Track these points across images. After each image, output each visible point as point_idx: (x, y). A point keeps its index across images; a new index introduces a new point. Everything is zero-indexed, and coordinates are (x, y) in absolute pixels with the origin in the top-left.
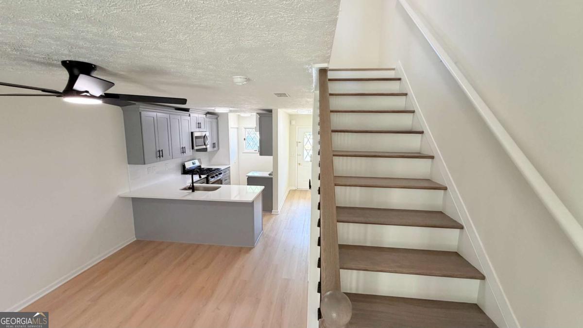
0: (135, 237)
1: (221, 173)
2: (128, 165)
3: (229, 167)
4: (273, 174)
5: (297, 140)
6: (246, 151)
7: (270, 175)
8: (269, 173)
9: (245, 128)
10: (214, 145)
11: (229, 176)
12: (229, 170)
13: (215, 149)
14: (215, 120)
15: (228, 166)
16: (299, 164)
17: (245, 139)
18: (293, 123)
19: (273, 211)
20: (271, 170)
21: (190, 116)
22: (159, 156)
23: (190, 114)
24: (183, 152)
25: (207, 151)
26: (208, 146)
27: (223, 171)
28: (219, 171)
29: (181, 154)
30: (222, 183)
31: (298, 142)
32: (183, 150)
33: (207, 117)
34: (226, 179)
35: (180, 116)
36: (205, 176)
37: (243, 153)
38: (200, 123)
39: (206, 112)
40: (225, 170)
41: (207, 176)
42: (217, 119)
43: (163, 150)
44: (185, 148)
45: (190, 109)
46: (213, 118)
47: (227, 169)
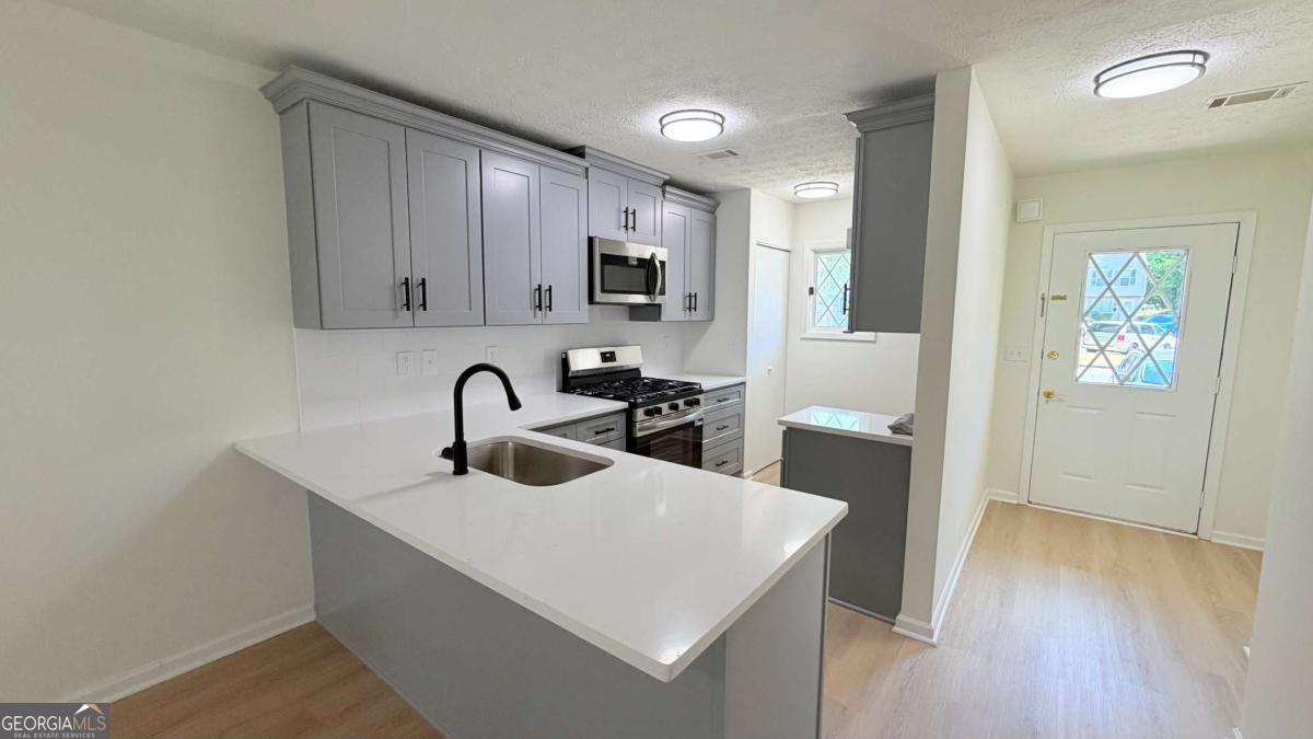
1: (697, 402)
2: (295, 330)
3: (744, 383)
4: (914, 428)
5: (1043, 290)
6: (812, 332)
8: (892, 420)
9: (816, 252)
10: (691, 302)
11: (740, 417)
12: (741, 395)
13: (699, 315)
14: (705, 216)
15: (739, 380)
16: (1048, 395)
17: (811, 291)
18: (1031, 210)
21: (587, 177)
22: (408, 305)
23: (587, 169)
24: (540, 307)
25: (663, 318)
26: (659, 300)
27: (710, 395)
28: (690, 394)
29: (532, 312)
30: (701, 438)
31: (1046, 296)
32: (542, 299)
33: (666, 195)
34: (724, 427)
35: (537, 167)
36: (623, 405)
37: (803, 339)
38: (631, 211)
39: (662, 176)
40: (721, 392)
41: (630, 403)
42: (713, 213)
43: (427, 282)
44: (550, 289)
45: (587, 150)
46: (696, 208)
47: (728, 390)
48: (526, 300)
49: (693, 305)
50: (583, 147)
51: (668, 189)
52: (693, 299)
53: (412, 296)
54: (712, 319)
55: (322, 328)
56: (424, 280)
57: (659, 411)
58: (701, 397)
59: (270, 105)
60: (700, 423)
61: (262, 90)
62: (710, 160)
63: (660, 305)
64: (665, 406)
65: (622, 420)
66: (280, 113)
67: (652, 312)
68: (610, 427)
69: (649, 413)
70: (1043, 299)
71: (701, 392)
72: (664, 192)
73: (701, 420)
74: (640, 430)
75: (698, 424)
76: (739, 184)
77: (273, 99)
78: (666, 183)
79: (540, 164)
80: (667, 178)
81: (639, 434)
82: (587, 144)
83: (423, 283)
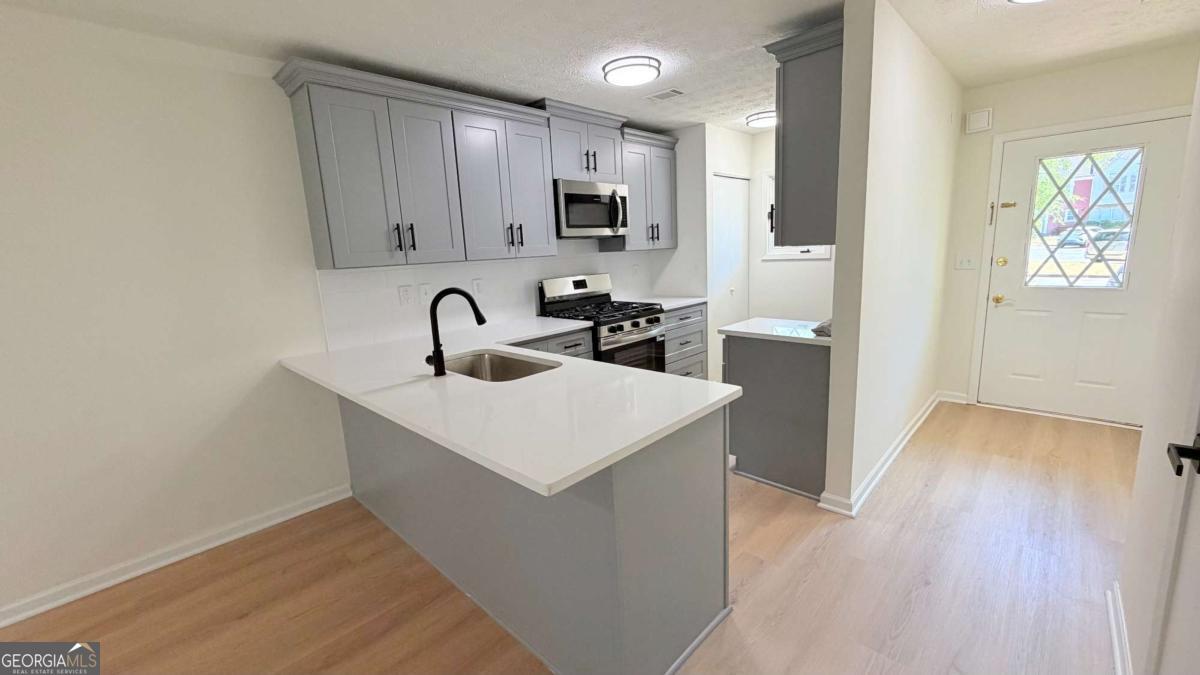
0: (347, 485)
1: (657, 320)
2: (317, 272)
3: (705, 303)
4: (832, 332)
5: (992, 198)
6: (772, 253)
7: (819, 332)
8: (815, 325)
10: (654, 233)
11: (703, 333)
12: (703, 314)
14: (667, 153)
15: (700, 300)
16: (997, 300)
18: (979, 121)
19: (824, 495)
20: (826, 316)
21: (549, 127)
22: (400, 246)
23: (548, 119)
24: (513, 243)
25: (627, 247)
26: (621, 231)
27: (671, 314)
28: (652, 313)
29: (506, 248)
30: (664, 354)
31: (995, 204)
32: (515, 236)
33: (626, 136)
34: (687, 342)
35: (503, 121)
36: (590, 324)
37: (763, 261)
38: (591, 153)
39: (621, 119)
40: (683, 311)
41: (595, 323)
42: (673, 149)
43: (414, 227)
44: (521, 228)
45: (547, 102)
46: (653, 145)
47: (690, 310)
48: (501, 237)
49: (656, 235)
50: (544, 99)
51: (626, 130)
52: (656, 230)
53: (404, 239)
54: (675, 247)
55: (334, 267)
56: (412, 225)
57: (621, 328)
58: (662, 316)
59: (282, 91)
60: (662, 339)
61: (274, 78)
62: (660, 100)
63: (623, 237)
64: (627, 325)
65: (588, 336)
66: (290, 96)
67: (616, 244)
68: (578, 342)
69: (612, 330)
70: (992, 207)
71: (661, 311)
72: (623, 134)
73: (663, 335)
74: (605, 344)
75: (659, 339)
76: (693, 120)
77: (282, 85)
78: (625, 125)
79: (505, 118)
80: (625, 120)
81: (604, 348)
82: (547, 96)
83: (412, 228)
